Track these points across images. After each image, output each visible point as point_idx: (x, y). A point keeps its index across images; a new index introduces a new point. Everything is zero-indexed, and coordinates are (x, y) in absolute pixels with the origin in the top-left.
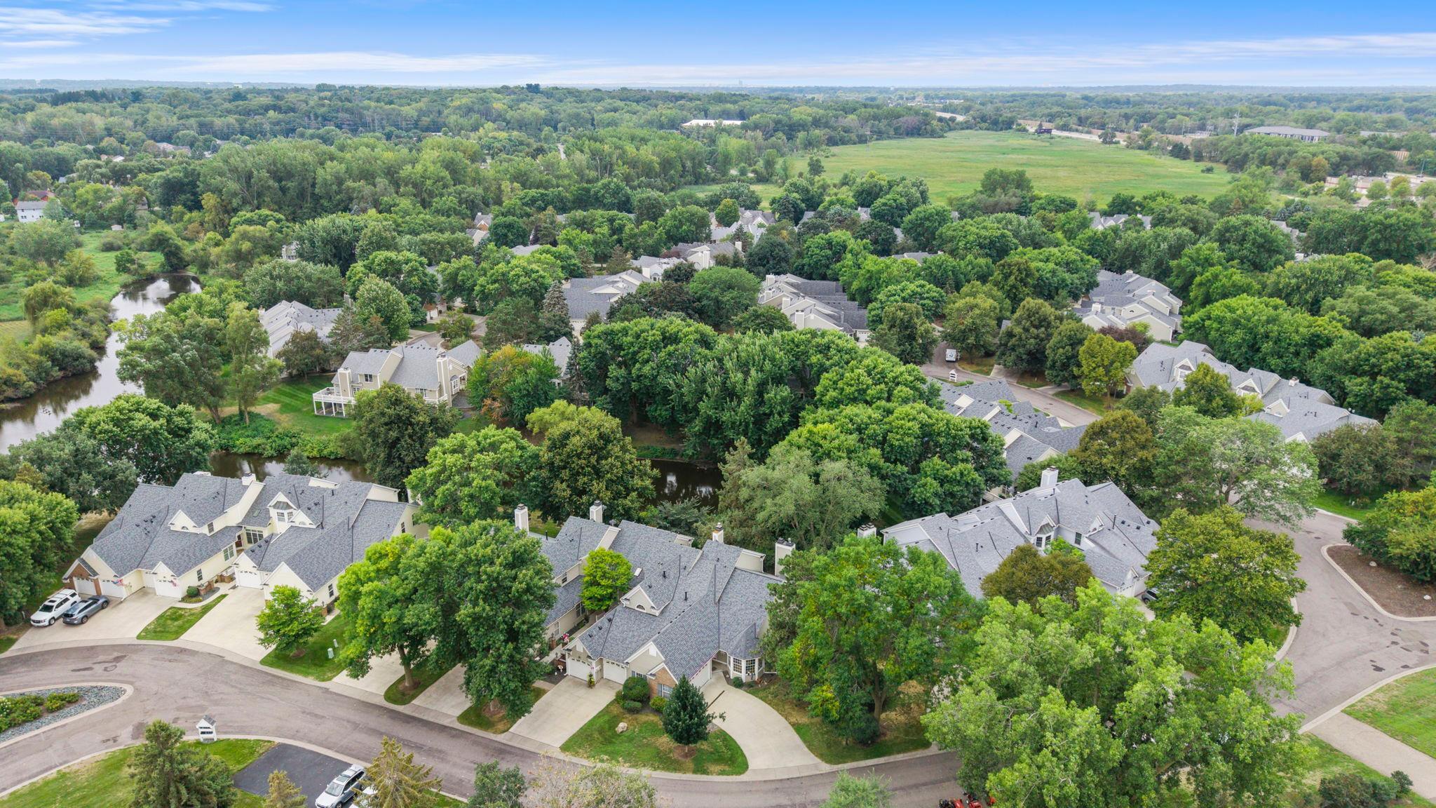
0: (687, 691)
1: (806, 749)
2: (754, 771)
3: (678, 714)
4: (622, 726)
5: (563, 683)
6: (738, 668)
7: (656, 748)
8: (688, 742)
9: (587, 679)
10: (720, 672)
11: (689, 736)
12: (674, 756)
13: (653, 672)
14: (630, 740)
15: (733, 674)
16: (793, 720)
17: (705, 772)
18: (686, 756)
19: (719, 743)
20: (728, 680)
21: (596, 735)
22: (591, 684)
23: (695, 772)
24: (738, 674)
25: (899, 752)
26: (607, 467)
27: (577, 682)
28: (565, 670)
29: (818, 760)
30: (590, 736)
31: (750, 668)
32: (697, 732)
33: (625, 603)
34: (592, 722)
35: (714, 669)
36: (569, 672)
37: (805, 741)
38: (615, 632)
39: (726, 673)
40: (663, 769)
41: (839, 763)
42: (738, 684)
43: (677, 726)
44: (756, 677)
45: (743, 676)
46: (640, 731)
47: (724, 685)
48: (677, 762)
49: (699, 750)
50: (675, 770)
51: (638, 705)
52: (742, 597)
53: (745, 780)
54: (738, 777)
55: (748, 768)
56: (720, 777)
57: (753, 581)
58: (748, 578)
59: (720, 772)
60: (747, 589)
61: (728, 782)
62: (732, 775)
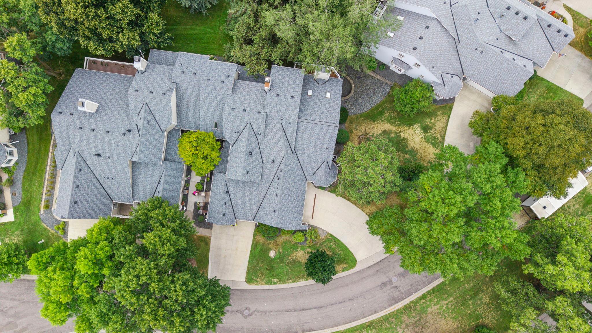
2: (360, 261)
14: (282, 260)
21: (260, 264)
30: (257, 266)
52: (310, 143)
53: (358, 270)
54: (354, 269)
55: (356, 261)
56: (344, 273)
57: (316, 129)
58: (310, 127)
59: (342, 269)
60: (313, 136)
61: (350, 275)
62: (350, 269)
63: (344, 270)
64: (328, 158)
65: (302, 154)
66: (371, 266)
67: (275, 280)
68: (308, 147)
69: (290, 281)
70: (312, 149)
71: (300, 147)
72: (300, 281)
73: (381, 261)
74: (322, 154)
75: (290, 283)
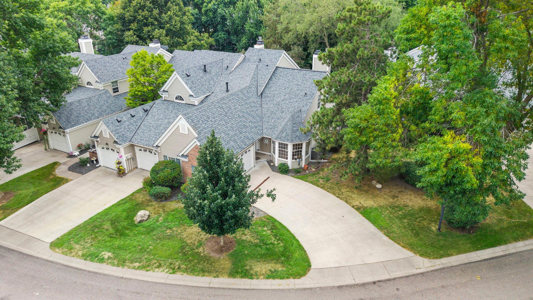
0: (218, 155)
1: (385, 238)
2: (320, 270)
3: (203, 188)
4: (142, 214)
5: (93, 173)
6: (283, 154)
7: (182, 240)
8: (222, 232)
9: (115, 167)
10: (263, 161)
11: (222, 222)
12: (203, 251)
13: (185, 152)
14: (150, 230)
15: (277, 161)
16: (356, 203)
17: (247, 274)
18: (221, 250)
19: (267, 232)
20: (273, 168)
21: (107, 225)
22: (121, 173)
23: (233, 274)
24: (283, 160)
25: (516, 239)
26: (167, 19)
27: (107, 172)
28: (97, 161)
29: (408, 253)
30: (99, 227)
31: (297, 154)
32: (234, 217)
33: (164, 96)
34: (106, 212)
35: (257, 158)
36: (101, 163)
37: (381, 228)
38: (150, 119)
39: (270, 162)
40: (185, 271)
41: (442, 256)
42: (284, 170)
43: (202, 207)
44: (303, 164)
45: (290, 162)
46: (165, 220)
47: (268, 172)
48: (206, 259)
49: (240, 242)
50: (203, 272)
51: (166, 190)
52: (285, 89)
53: (308, 286)
54: (297, 281)
55: (310, 266)
56: (271, 281)
57: (296, 75)
58: (291, 74)
59: (269, 273)
60: (290, 82)
61: (282, 290)
62: (288, 278)
63: (273, 275)
64: (303, 106)
65: (269, 101)
66: (347, 286)
67: (107, 255)
68: (280, 93)
69: (137, 264)
70: (285, 95)
71: (270, 93)
72: (157, 270)
73: (374, 283)
74: (296, 101)
75: (134, 268)
